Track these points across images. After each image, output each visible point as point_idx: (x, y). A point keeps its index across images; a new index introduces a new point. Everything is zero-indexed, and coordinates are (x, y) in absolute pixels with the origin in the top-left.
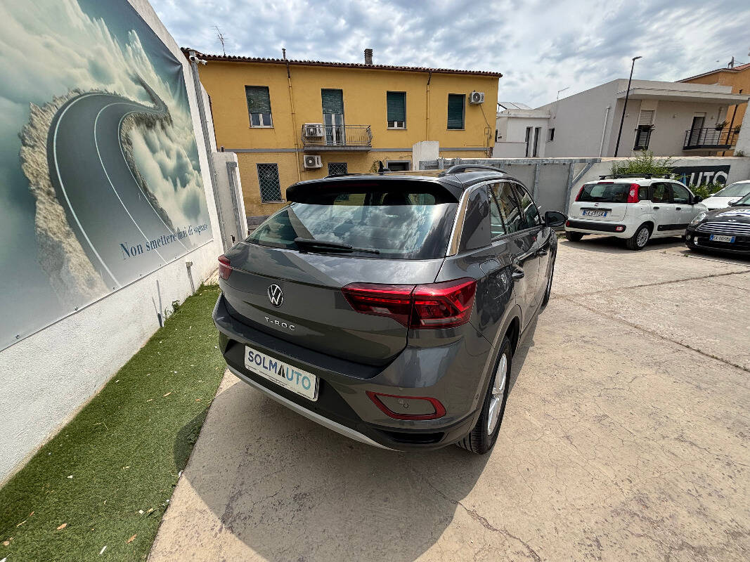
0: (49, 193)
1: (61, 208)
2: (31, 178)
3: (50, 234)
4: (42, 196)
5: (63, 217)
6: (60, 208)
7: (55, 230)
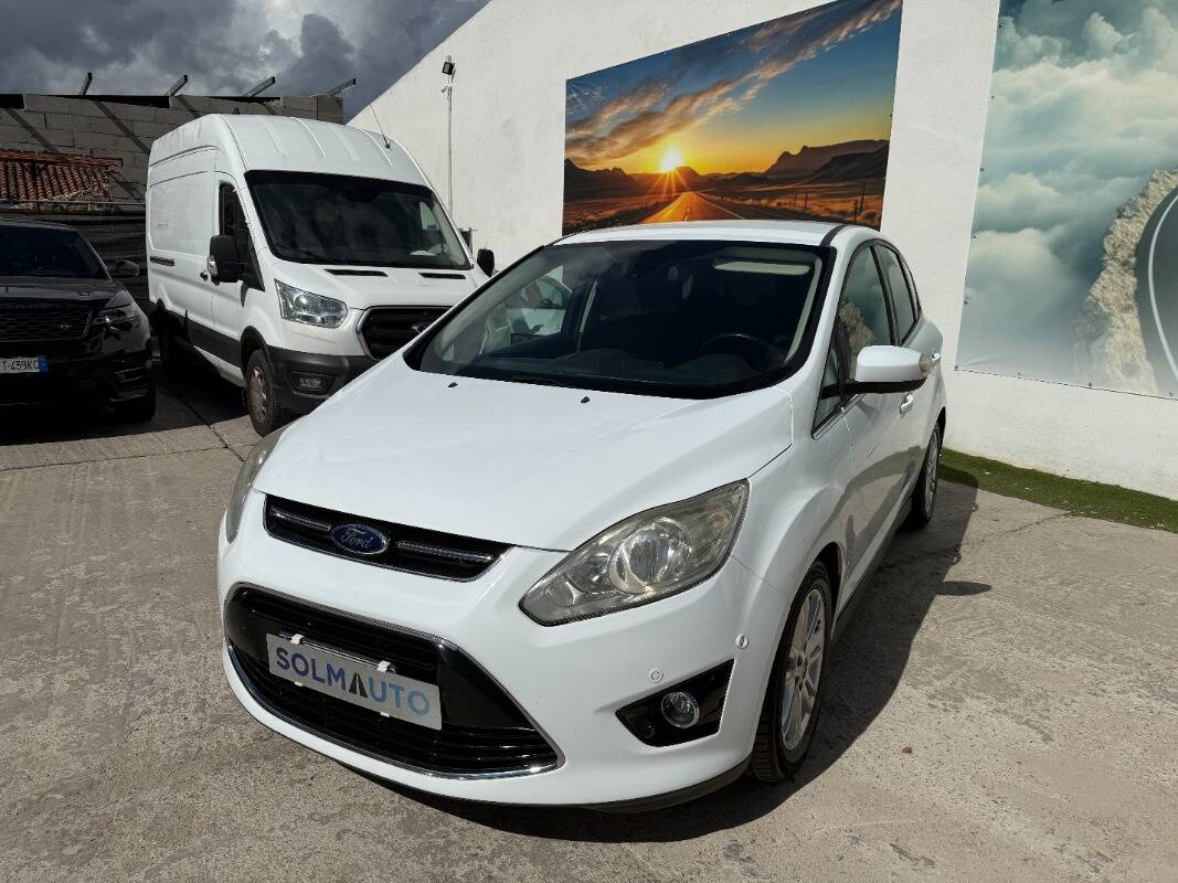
0: (1124, 264)
1: (1135, 280)
2: (1109, 249)
3: (1101, 304)
4: (1113, 267)
5: (1131, 290)
6: (1131, 280)
7: (1111, 301)
